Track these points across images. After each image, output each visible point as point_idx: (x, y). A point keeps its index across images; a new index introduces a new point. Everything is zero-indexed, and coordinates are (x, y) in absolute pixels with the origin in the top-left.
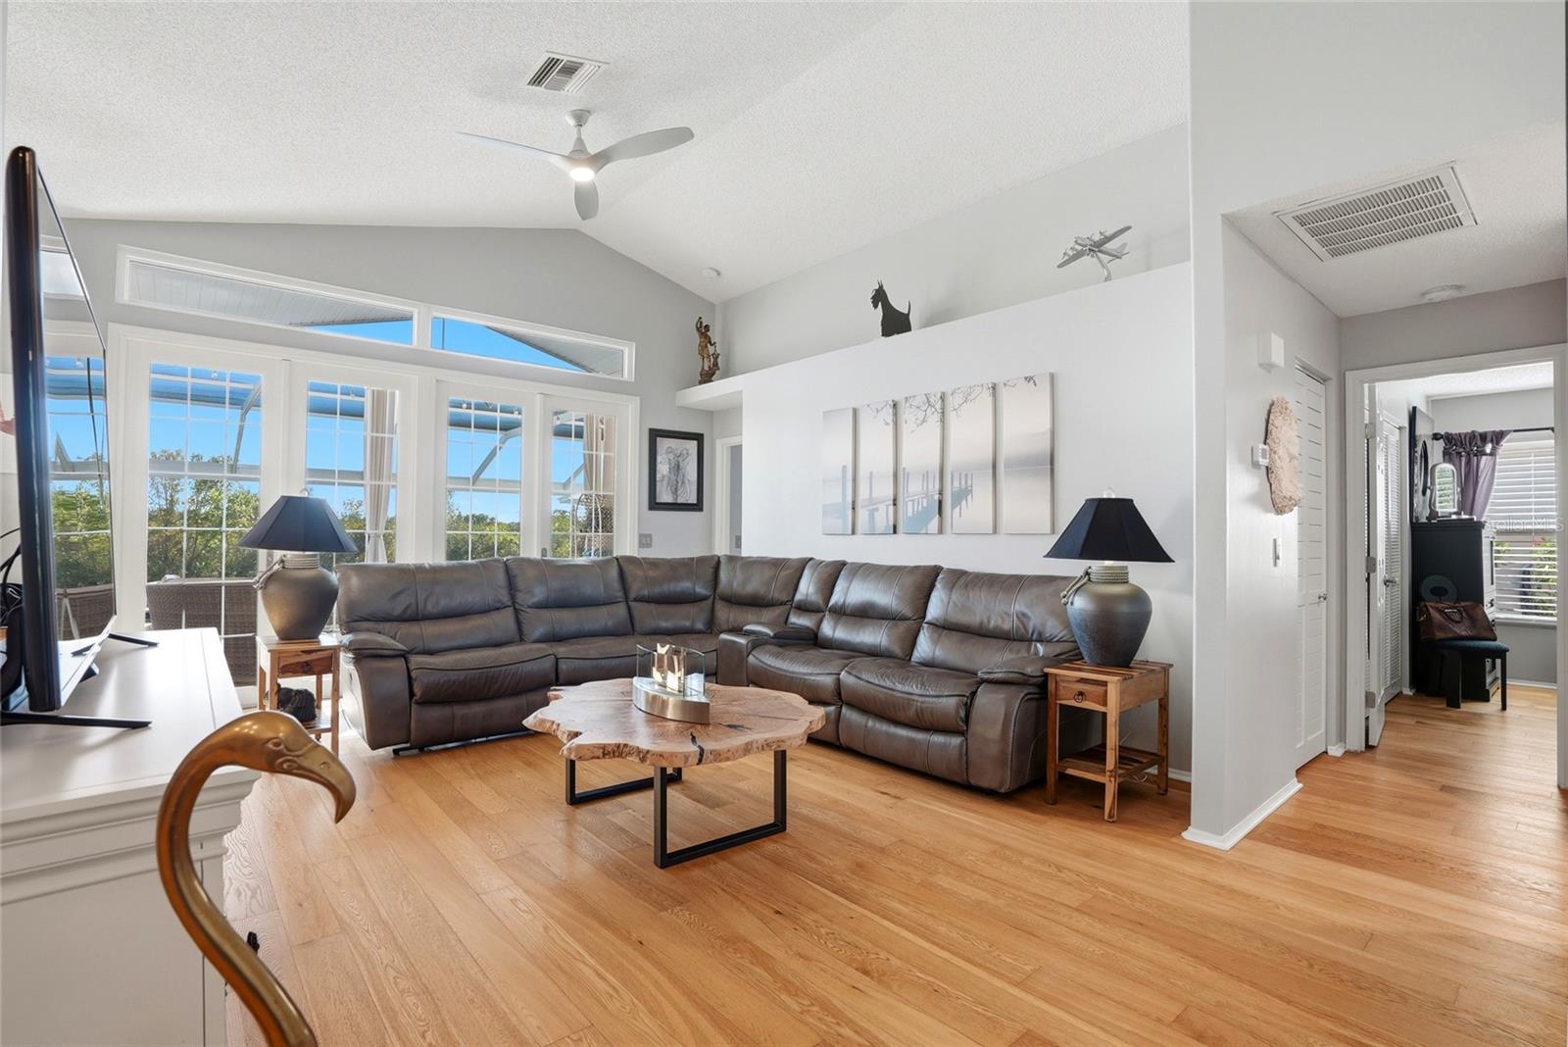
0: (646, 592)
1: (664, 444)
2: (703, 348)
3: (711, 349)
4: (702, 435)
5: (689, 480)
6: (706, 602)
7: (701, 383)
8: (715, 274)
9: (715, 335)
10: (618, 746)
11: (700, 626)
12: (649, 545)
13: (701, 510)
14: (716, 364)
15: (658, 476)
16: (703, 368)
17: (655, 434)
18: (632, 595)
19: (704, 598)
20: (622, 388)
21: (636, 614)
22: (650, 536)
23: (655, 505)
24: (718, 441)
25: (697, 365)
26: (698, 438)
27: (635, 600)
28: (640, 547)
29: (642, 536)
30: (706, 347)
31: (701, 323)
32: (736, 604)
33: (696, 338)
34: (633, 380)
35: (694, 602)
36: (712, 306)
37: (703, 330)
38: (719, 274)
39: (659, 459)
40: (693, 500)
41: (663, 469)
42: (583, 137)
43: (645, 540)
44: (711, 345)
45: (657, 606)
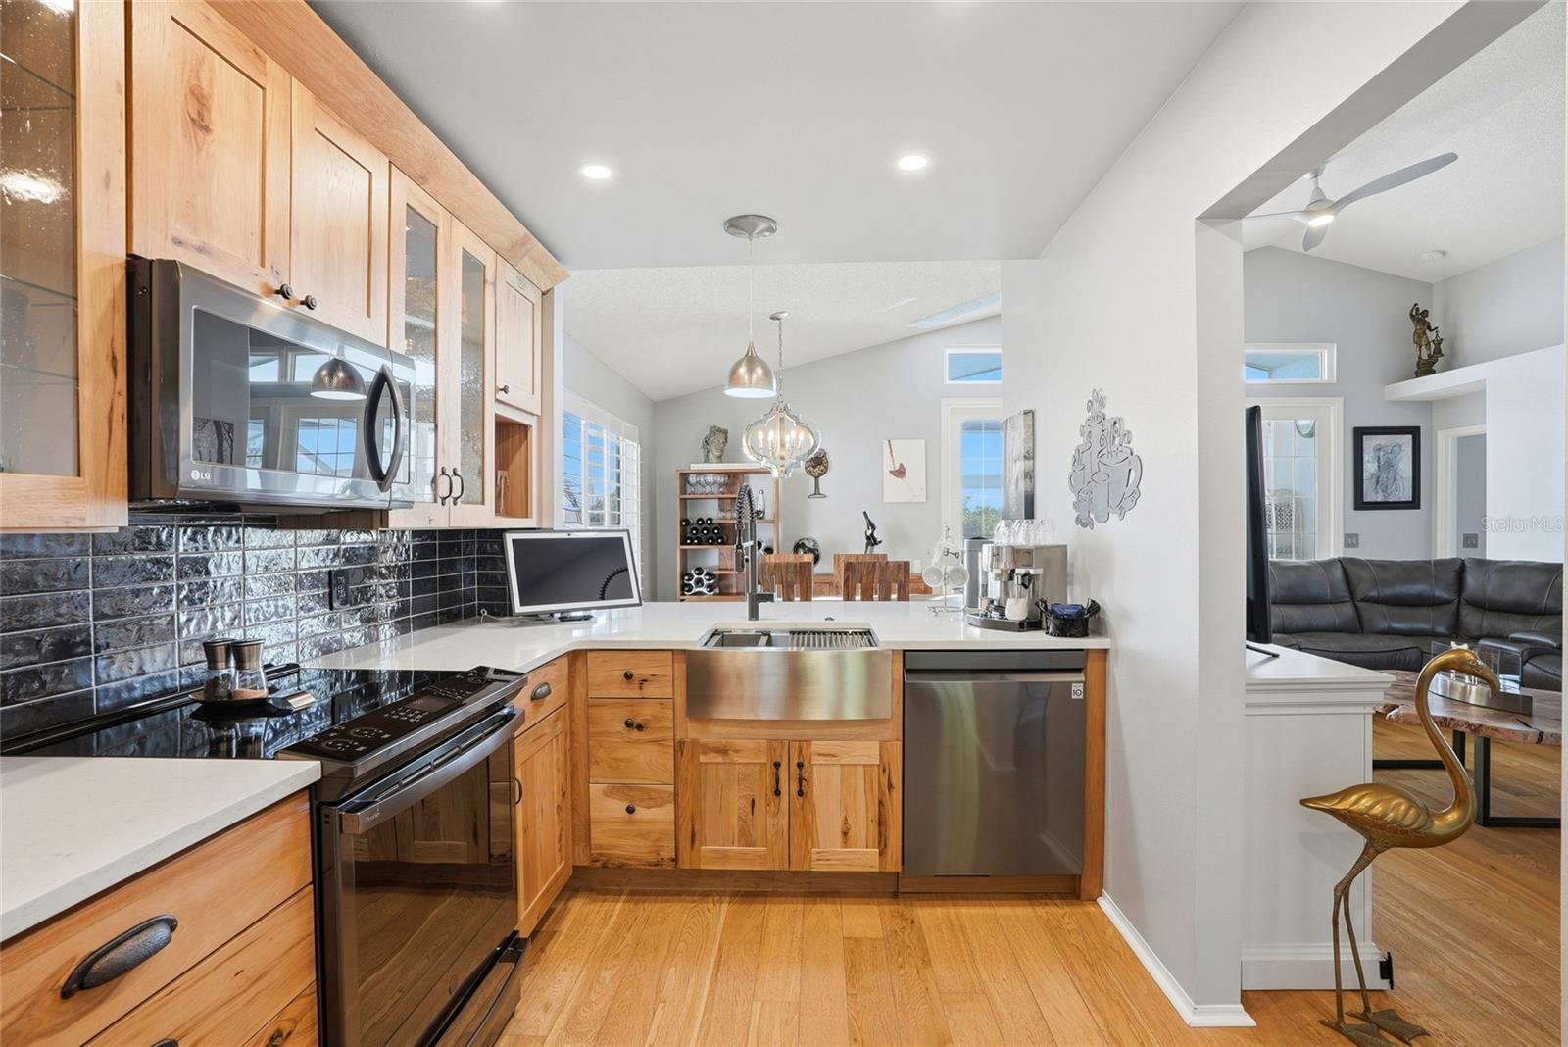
0: (1374, 594)
1: (1370, 443)
2: (1419, 337)
3: (1431, 336)
4: (1418, 428)
5: (1402, 477)
6: (1448, 606)
7: (1418, 375)
8: (1439, 256)
9: (1434, 320)
10: (1446, 719)
11: (1441, 629)
12: (1355, 545)
13: (1418, 507)
14: (1438, 352)
15: (1366, 475)
16: (1420, 358)
17: (1360, 434)
18: (1359, 596)
19: (1447, 602)
20: (1323, 390)
21: (1365, 615)
22: (1357, 536)
23: (1361, 504)
24: (1439, 434)
25: (1413, 354)
26: (1414, 432)
27: (1363, 600)
28: (1345, 546)
29: (1347, 537)
30: (1425, 334)
31: (1417, 309)
32: (1489, 610)
33: (1411, 326)
34: (1335, 381)
35: (1433, 605)
36: (1428, 287)
37: (1420, 317)
38: (1444, 253)
39: (1366, 457)
40: (1408, 496)
41: (1370, 467)
42: (1320, 187)
43: (1351, 540)
44: (1431, 330)
45: (1389, 607)
